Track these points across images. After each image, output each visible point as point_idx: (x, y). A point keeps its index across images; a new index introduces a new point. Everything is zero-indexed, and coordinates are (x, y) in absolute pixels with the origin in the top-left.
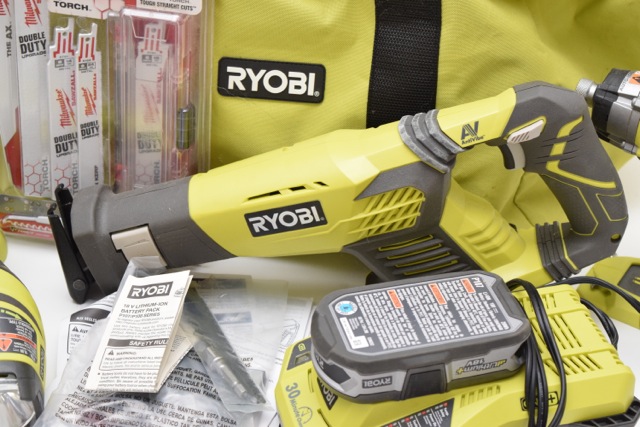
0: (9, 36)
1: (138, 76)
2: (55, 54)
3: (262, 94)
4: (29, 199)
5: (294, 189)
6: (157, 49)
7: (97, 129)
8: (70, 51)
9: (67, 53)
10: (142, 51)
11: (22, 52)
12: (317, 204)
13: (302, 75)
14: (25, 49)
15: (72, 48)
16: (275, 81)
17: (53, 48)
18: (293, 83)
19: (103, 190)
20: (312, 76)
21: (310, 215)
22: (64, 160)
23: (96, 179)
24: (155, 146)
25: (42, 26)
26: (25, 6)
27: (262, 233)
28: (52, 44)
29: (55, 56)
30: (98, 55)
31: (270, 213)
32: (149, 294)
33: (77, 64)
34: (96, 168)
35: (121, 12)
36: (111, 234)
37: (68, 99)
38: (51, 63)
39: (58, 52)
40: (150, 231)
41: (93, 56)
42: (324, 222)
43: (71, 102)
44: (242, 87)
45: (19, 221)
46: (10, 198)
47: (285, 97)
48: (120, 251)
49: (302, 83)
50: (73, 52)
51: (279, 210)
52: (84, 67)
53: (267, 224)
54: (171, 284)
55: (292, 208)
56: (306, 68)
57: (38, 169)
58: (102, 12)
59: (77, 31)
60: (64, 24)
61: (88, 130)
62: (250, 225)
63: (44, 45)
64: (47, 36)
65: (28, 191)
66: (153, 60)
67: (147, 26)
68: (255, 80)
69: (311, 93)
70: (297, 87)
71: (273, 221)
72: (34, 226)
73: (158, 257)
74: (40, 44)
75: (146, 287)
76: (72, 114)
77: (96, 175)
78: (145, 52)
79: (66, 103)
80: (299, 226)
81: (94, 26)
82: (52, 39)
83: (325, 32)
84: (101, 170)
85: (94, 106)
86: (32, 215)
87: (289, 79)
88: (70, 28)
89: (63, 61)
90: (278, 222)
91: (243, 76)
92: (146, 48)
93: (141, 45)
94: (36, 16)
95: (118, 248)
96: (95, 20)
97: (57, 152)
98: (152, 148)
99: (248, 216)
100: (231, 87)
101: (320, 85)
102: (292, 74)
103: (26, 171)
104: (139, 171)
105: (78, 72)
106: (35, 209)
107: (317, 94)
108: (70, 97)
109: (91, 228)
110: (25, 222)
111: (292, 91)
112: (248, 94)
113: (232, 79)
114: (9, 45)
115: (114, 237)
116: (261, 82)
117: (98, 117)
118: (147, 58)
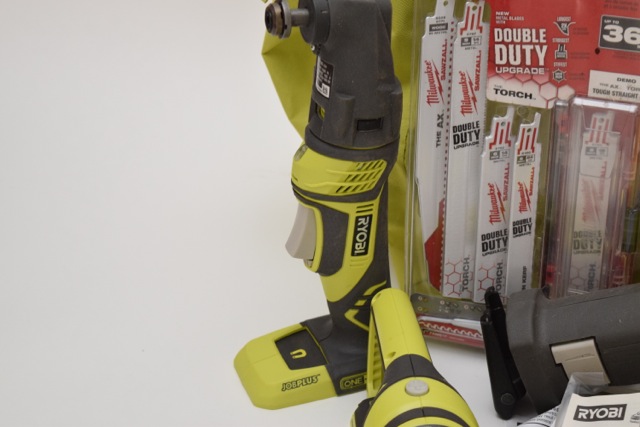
0: (440, 125)
1: (582, 171)
2: (491, 145)
4: (446, 299)
6: (604, 142)
7: (530, 227)
8: (507, 141)
9: (504, 144)
10: (587, 142)
11: (455, 143)
14: (460, 140)
15: (509, 139)
17: (490, 138)
19: (537, 297)
22: (492, 259)
23: (524, 281)
24: (592, 247)
25: (478, 116)
26: (462, 93)
28: (489, 135)
29: (490, 148)
30: (538, 147)
32: (598, 416)
33: (516, 156)
34: (525, 269)
35: (570, 101)
36: (551, 346)
37: (499, 194)
38: (485, 154)
39: (494, 143)
40: (596, 344)
41: (533, 148)
43: (503, 196)
45: (433, 323)
46: (424, 297)
48: (560, 365)
50: (509, 142)
52: (523, 160)
54: (624, 406)
57: (460, 269)
58: (548, 101)
59: (518, 120)
60: (503, 114)
61: (519, 228)
63: (477, 135)
64: (482, 126)
65: (447, 291)
66: (598, 152)
67: (594, 116)
72: (449, 329)
73: (602, 373)
74: (473, 135)
75: (594, 408)
76: (503, 209)
77: (524, 277)
78: (590, 145)
79: (498, 197)
81: (538, 116)
82: (488, 129)
84: (530, 271)
85: (529, 201)
86: (448, 318)
88: (509, 117)
89: (498, 153)
92: (591, 140)
93: (587, 136)
94: (472, 104)
95: (558, 362)
96: (539, 110)
97: (484, 250)
98: (589, 249)
103: (447, 269)
104: (573, 273)
105: (516, 166)
106: (452, 311)
108: (502, 192)
109: (528, 337)
110: (440, 324)
114: (439, 134)
115: (554, 349)
117: (531, 214)
118: (592, 150)
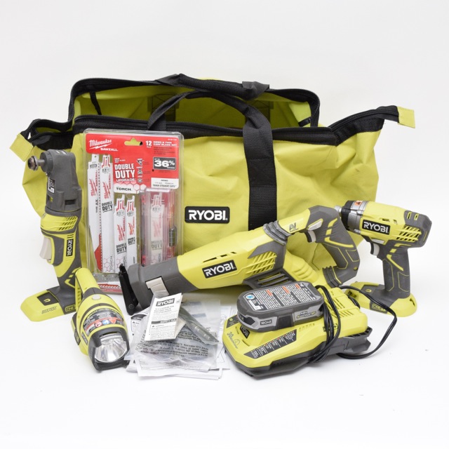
0: (97, 204)
1: (152, 217)
3: (204, 221)
4: (104, 274)
5: (222, 256)
6: (159, 205)
7: (135, 241)
9: (122, 209)
11: (103, 210)
12: (232, 261)
13: (220, 212)
14: (105, 209)
15: (124, 207)
16: (209, 215)
17: (116, 207)
18: (216, 215)
19: (139, 265)
20: (224, 212)
21: (230, 266)
22: (121, 255)
23: (134, 263)
24: (159, 247)
25: (111, 199)
26: (104, 191)
27: (210, 276)
29: (117, 211)
30: (135, 209)
31: (213, 267)
32: (165, 304)
33: (127, 213)
34: (134, 258)
35: (145, 190)
38: (115, 213)
39: (118, 209)
40: (162, 279)
41: (133, 209)
42: (235, 269)
43: (123, 230)
44: (195, 219)
47: (213, 221)
48: (150, 289)
49: (220, 215)
51: (217, 266)
52: (130, 214)
53: (212, 272)
54: (174, 299)
55: (222, 264)
56: (221, 209)
57: (109, 261)
58: (137, 191)
59: (126, 199)
60: (120, 197)
61: (130, 241)
62: (205, 273)
63: (111, 206)
64: (113, 203)
65: (105, 270)
66: (157, 209)
67: (154, 195)
68: (200, 215)
69: (224, 219)
70: (218, 217)
71: (214, 271)
72: (107, 286)
73: (165, 291)
75: (163, 302)
76: (124, 235)
77: (134, 261)
78: (154, 207)
79: (122, 230)
80: (225, 272)
81: (134, 197)
82: (115, 204)
83: (228, 193)
84: (136, 259)
85: (133, 230)
87: (215, 214)
88: (123, 198)
89: (120, 212)
90: (216, 271)
91: (196, 214)
92: (155, 205)
94: (109, 195)
96: (134, 194)
97: (118, 252)
99: (203, 269)
100: (190, 218)
101: (228, 215)
102: (216, 212)
103: (104, 261)
104: (152, 258)
105: (127, 217)
106: (107, 279)
107: (227, 219)
108: (123, 228)
109: (137, 280)
111: (216, 219)
112: (198, 221)
113: (191, 215)
114: (97, 208)
115: (147, 283)
116: (203, 216)
117: (135, 235)
118: (155, 209)
